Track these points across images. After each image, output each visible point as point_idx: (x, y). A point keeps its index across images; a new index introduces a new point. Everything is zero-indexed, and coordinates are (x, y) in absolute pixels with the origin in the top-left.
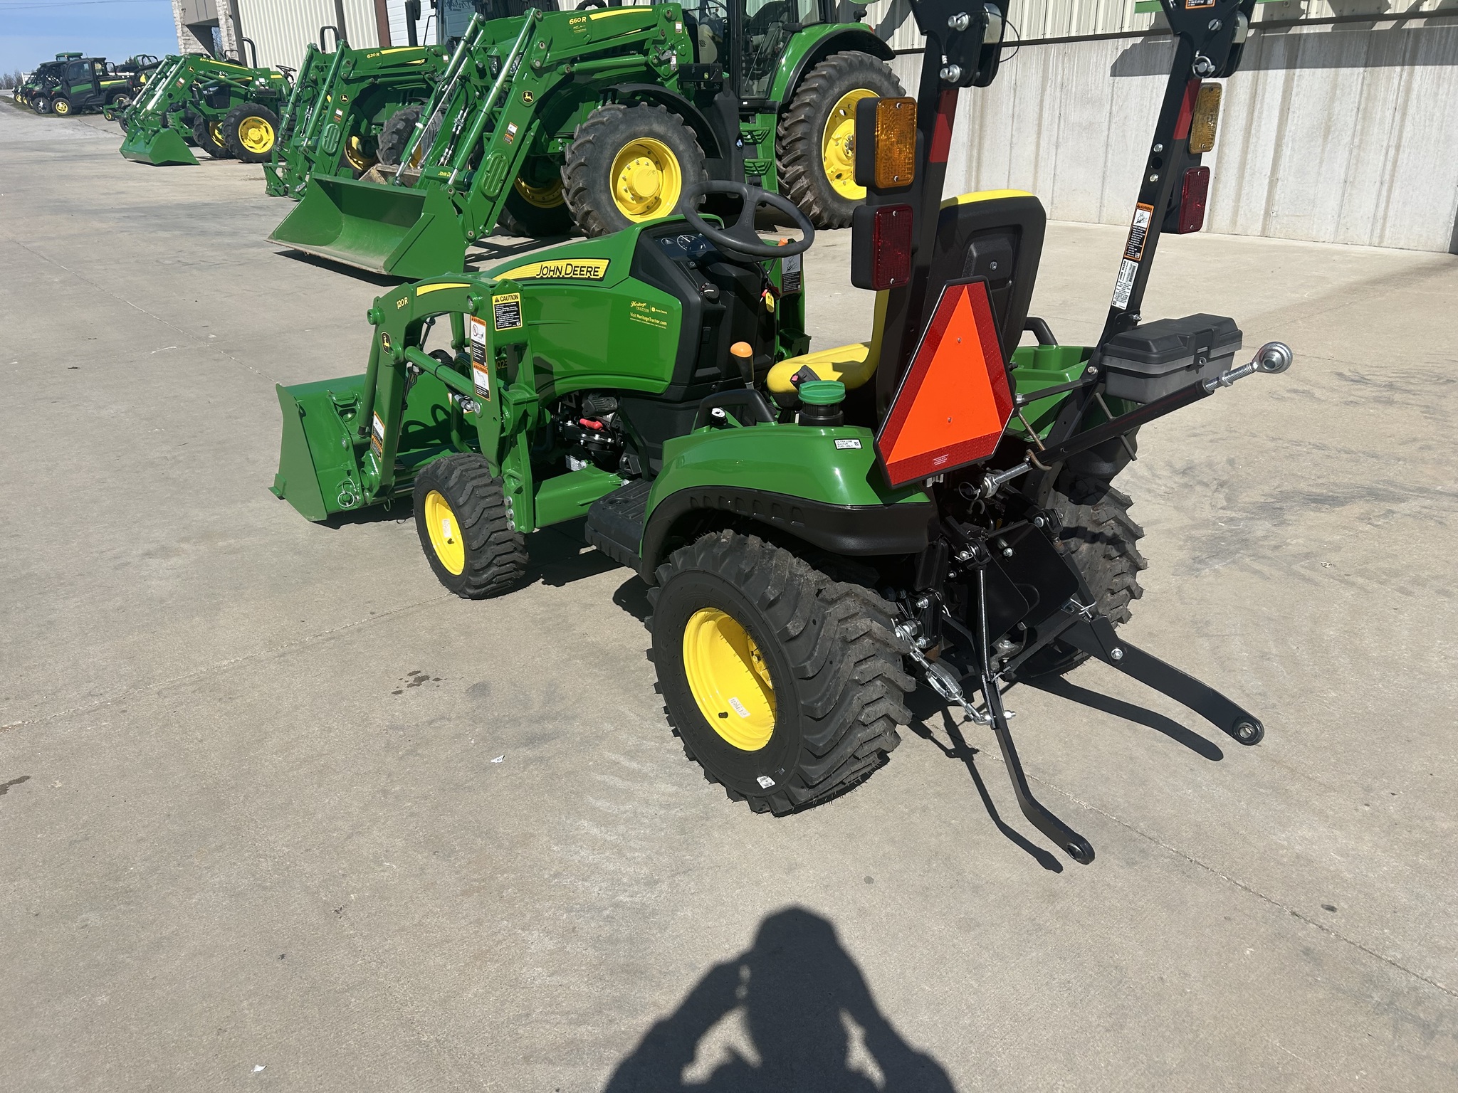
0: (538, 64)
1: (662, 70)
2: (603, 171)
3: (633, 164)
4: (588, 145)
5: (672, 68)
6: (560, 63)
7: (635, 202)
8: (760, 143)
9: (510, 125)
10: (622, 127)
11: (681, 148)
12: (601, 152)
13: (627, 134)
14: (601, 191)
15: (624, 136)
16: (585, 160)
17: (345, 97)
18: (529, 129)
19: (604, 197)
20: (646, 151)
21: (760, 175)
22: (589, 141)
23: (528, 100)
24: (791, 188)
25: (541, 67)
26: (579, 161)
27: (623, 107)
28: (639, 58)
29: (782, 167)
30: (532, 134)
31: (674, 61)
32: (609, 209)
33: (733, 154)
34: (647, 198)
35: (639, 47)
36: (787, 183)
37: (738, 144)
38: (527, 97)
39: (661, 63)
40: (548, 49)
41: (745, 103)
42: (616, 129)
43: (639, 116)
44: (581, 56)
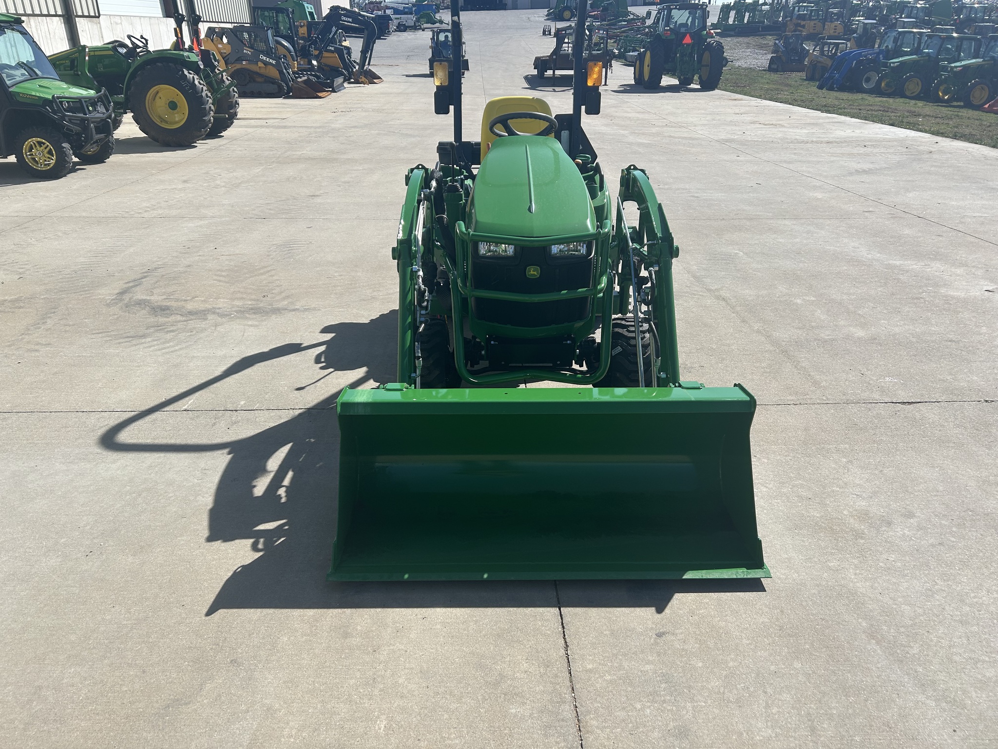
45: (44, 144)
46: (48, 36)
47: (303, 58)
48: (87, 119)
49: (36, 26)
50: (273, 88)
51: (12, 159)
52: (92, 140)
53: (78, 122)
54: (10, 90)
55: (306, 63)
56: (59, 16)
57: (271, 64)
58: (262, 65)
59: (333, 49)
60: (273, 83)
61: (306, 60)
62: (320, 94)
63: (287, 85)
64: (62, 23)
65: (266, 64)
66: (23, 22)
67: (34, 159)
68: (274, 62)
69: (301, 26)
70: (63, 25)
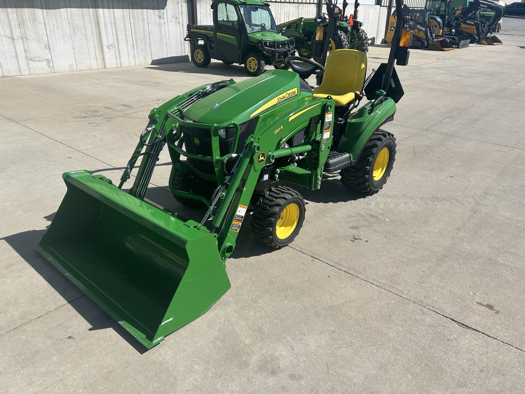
45: (255, 60)
46: (307, 13)
47: (447, 28)
48: (275, 51)
49: (302, 8)
50: (419, 44)
51: (243, 65)
52: (275, 60)
53: (271, 52)
54: (249, 35)
55: (448, 31)
56: (315, 4)
57: (422, 30)
58: (417, 31)
59: (473, 23)
60: (420, 41)
61: (449, 29)
62: (444, 49)
63: (428, 42)
64: (315, 7)
65: (419, 30)
66: (270, 5)
67: (250, 67)
68: (424, 29)
69: (458, 10)
70: (316, 8)
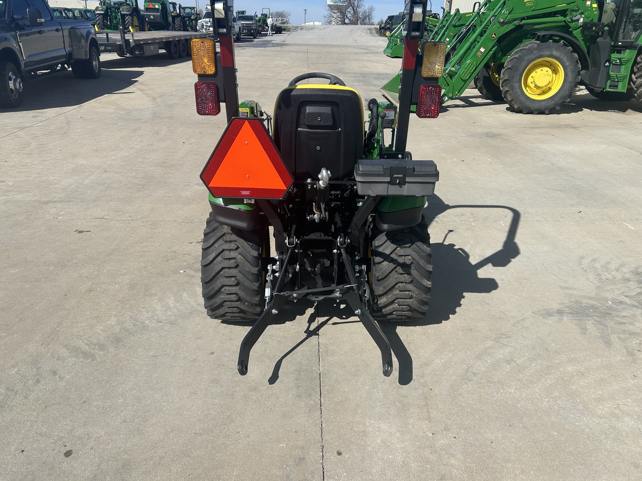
0: (502, 20)
1: (573, 25)
2: (519, 72)
3: (539, 70)
4: (515, 60)
5: (579, 24)
6: (515, 20)
7: (535, 89)
8: (624, 65)
9: (481, 48)
10: (535, 52)
11: (567, 64)
12: (520, 64)
13: (537, 55)
14: (516, 82)
15: (535, 56)
16: (511, 66)
17: (452, 33)
18: (491, 50)
19: (517, 85)
20: (549, 64)
21: (618, 82)
22: (516, 58)
23: (494, 37)
24: (637, 91)
25: (503, 22)
26: (508, 67)
27: (538, 42)
28: (560, 18)
29: (634, 79)
30: (491, 53)
31: (581, 20)
32: (518, 91)
33: (601, 69)
34: (542, 87)
35: (563, 13)
36: (636, 87)
37: (606, 64)
38: (493, 36)
39: (573, 21)
40: (510, 14)
41: (620, 43)
42: (532, 52)
43: (546, 47)
44: (527, 17)
